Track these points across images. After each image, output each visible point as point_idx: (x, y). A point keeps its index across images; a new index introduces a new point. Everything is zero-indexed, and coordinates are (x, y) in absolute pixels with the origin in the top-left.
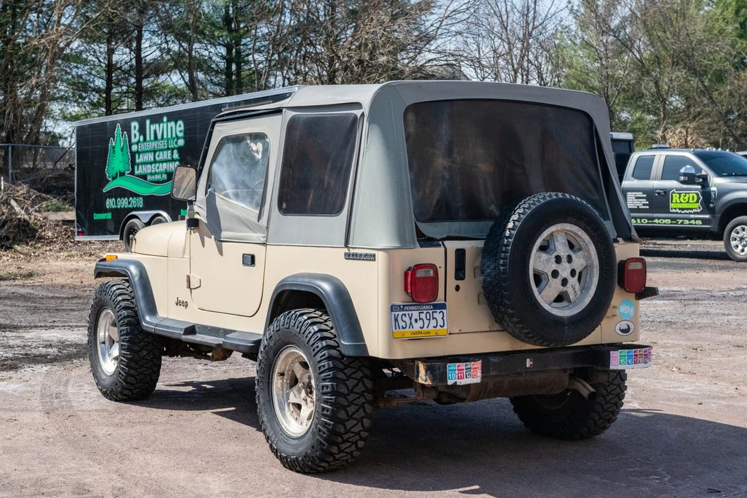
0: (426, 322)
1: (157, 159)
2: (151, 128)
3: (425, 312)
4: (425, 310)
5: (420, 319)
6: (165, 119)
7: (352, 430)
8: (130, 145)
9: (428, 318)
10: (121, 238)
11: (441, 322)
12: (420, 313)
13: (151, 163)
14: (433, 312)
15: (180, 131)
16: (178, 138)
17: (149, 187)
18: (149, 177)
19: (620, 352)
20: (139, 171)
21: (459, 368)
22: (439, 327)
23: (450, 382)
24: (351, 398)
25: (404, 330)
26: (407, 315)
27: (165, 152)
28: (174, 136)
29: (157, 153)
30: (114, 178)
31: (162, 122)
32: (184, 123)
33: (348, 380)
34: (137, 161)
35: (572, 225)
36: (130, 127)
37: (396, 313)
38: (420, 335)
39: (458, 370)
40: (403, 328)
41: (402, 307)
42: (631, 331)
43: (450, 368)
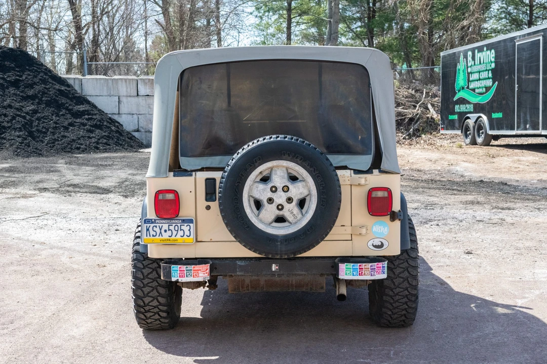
0: (175, 233)
1: (481, 77)
2: (478, 55)
3: (174, 225)
4: (174, 223)
5: (169, 230)
6: (485, 49)
7: (150, 304)
8: (467, 68)
9: (176, 229)
10: (462, 132)
11: (187, 233)
12: (169, 225)
13: (477, 80)
14: (181, 225)
15: (493, 57)
16: (491, 62)
17: (476, 98)
18: (477, 91)
19: (346, 265)
20: (472, 86)
21: (181, 269)
22: (185, 237)
23: (174, 279)
24: (146, 281)
25: (154, 237)
26: (158, 227)
27: (485, 72)
28: (489, 61)
29: (481, 73)
30: (459, 91)
31: (484, 51)
32: (495, 51)
33: (144, 268)
34: (471, 79)
35: (288, 162)
36: (467, 56)
37: (148, 225)
38: (168, 242)
39: (180, 271)
40: (153, 236)
41: (153, 220)
42: (385, 247)
43: (173, 269)
